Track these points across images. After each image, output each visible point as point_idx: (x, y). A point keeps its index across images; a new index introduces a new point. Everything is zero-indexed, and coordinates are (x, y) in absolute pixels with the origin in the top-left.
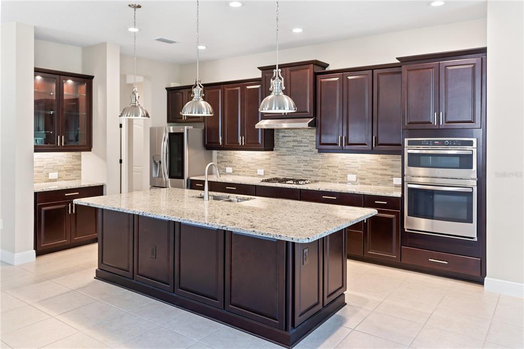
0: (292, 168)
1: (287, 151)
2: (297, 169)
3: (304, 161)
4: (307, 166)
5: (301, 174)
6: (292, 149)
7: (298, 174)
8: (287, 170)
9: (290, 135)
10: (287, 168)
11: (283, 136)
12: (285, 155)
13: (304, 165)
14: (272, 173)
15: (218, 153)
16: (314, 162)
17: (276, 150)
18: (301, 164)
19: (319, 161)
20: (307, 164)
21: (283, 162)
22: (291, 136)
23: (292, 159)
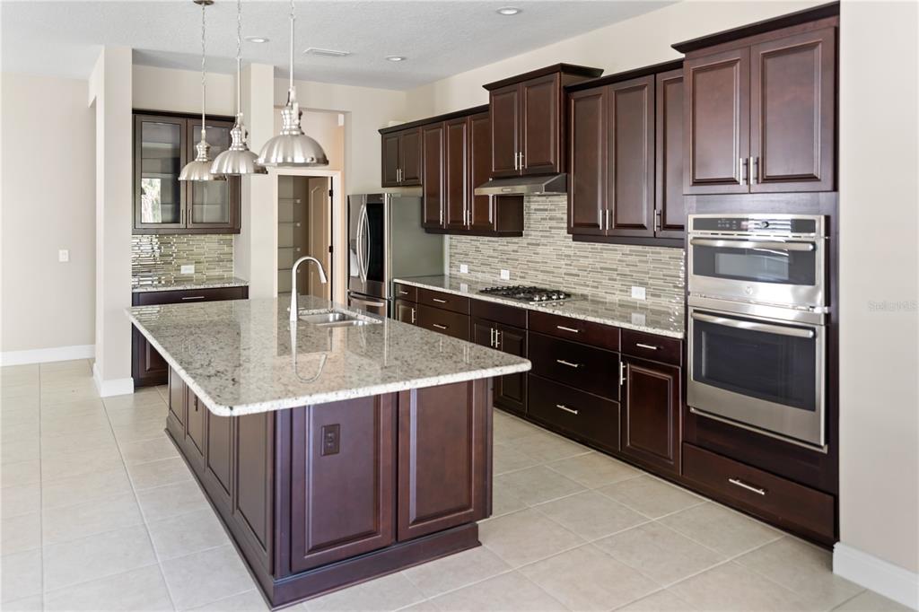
0: (548, 269)
1: (542, 236)
2: (556, 270)
3: (565, 256)
4: (571, 265)
5: (561, 280)
6: (548, 234)
7: (557, 280)
8: (542, 271)
9: (546, 207)
10: (542, 268)
11: (535, 210)
12: (538, 245)
13: (566, 265)
14: (521, 277)
15: (451, 238)
16: (581, 259)
17: (526, 235)
18: (563, 262)
19: (587, 257)
20: (569, 262)
21: (535, 258)
22: (546, 210)
23: (548, 252)
